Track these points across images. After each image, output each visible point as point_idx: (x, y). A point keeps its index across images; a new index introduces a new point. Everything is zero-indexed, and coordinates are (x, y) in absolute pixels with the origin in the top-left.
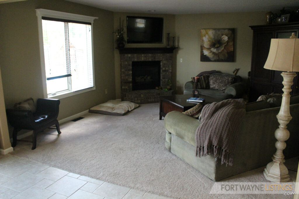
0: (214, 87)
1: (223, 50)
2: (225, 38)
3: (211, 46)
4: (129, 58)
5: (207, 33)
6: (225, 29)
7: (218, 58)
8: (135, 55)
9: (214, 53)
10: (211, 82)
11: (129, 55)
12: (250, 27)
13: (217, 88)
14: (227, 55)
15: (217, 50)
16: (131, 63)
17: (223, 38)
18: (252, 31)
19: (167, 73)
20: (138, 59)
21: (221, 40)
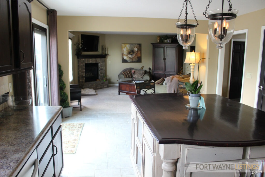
0: (135, 77)
1: (135, 56)
2: (136, 49)
3: (128, 54)
4: (84, 61)
5: (126, 46)
6: (136, 44)
7: (132, 61)
8: (87, 59)
9: (130, 58)
11: (84, 59)
12: (151, 43)
14: (137, 59)
15: (132, 56)
16: (84, 64)
18: (152, 46)
19: (103, 71)
20: (88, 62)
21: (134, 50)
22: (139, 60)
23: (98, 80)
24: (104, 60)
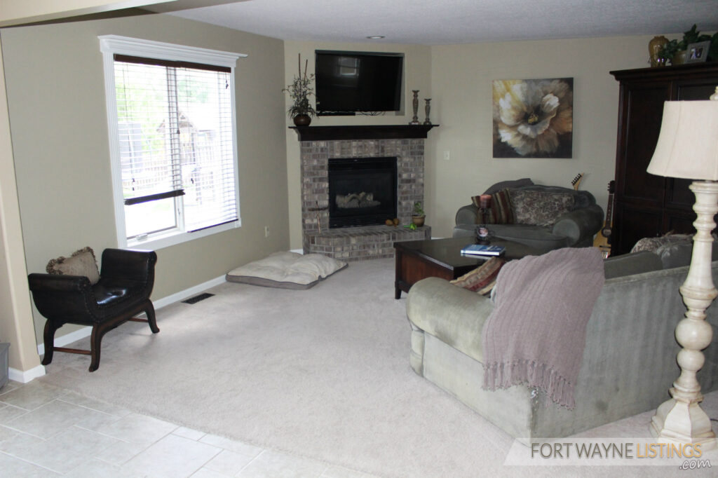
0: (528, 219)
1: (548, 130)
2: (553, 101)
3: (517, 121)
4: (322, 150)
5: (508, 90)
6: (552, 80)
7: (534, 150)
8: (336, 143)
9: (525, 137)
10: (520, 207)
11: (322, 144)
12: (611, 73)
13: (533, 221)
14: (556, 143)
15: (535, 131)
16: (326, 162)
17: (548, 100)
18: (617, 83)
19: (413, 187)
20: (342, 153)
21: (543, 106)
22: (563, 147)
23: (389, 222)
24: (422, 147)
